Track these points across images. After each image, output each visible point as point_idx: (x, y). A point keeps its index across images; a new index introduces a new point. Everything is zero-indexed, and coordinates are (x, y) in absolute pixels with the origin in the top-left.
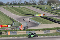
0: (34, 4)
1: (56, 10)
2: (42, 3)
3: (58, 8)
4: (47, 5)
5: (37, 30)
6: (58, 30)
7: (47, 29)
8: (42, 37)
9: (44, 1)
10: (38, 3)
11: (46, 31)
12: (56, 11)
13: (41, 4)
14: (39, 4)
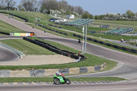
0: (11, 8)
1: (60, 26)
2: (28, 7)
3: (65, 20)
4: (41, 12)
5: (13, 68)
6: (62, 70)
7: (37, 67)
8: (25, 84)
9: (34, 3)
10: (19, 7)
11: (35, 71)
12: (60, 28)
13: (27, 10)
14: (23, 10)
